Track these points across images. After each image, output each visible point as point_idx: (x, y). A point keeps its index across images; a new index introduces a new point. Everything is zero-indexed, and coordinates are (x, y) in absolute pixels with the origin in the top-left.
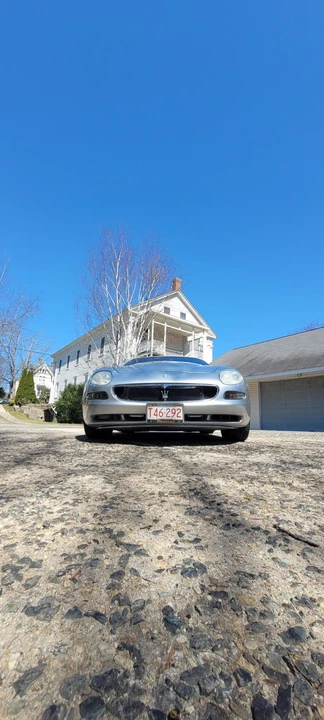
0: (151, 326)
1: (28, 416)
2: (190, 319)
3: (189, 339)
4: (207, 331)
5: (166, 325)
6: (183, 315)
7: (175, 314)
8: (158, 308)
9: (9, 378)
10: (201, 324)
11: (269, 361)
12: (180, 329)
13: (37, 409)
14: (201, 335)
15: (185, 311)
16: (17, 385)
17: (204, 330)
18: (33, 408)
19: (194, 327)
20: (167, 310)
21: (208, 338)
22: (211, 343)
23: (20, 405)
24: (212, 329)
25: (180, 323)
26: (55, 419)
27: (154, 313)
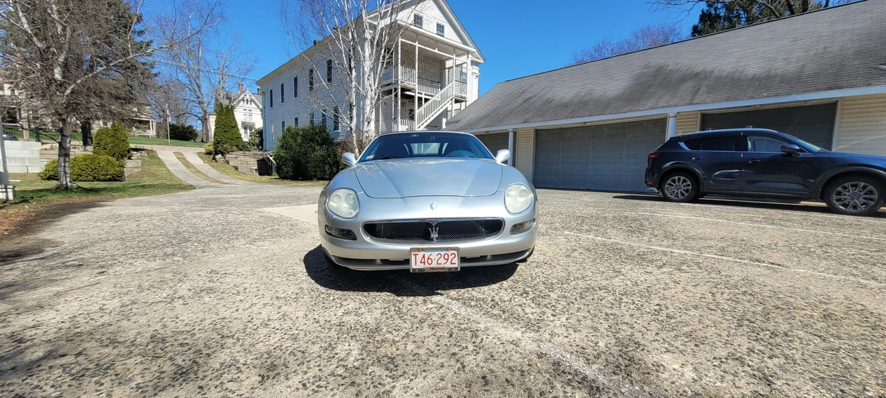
0: (397, 47)
1: (236, 168)
2: (450, 36)
3: (448, 64)
4: (472, 53)
5: (417, 44)
6: (440, 28)
7: (429, 29)
8: (405, 17)
9: (198, 111)
10: (464, 43)
11: (549, 102)
12: (436, 51)
13: (248, 159)
14: (463, 59)
15: (443, 21)
16: (212, 120)
17: (468, 52)
18: (242, 158)
19: (455, 48)
20: (418, 20)
21: (473, 63)
22: (476, 70)
23: (223, 154)
24: (479, 51)
25: (437, 41)
26: (274, 173)
27: (400, 27)
